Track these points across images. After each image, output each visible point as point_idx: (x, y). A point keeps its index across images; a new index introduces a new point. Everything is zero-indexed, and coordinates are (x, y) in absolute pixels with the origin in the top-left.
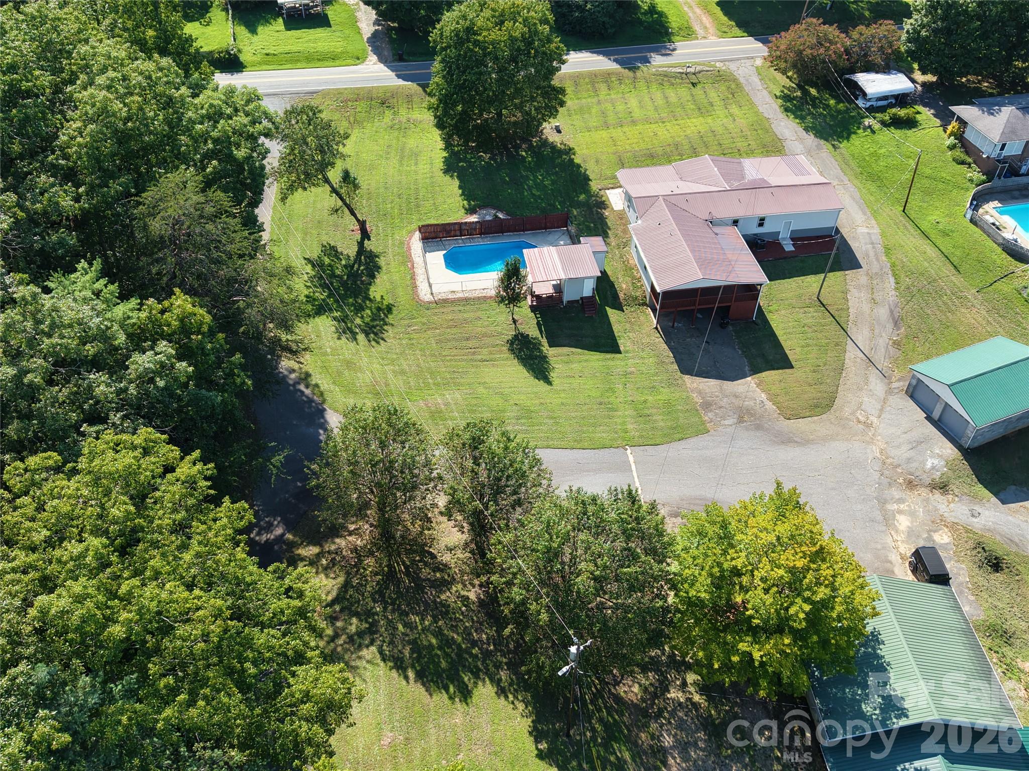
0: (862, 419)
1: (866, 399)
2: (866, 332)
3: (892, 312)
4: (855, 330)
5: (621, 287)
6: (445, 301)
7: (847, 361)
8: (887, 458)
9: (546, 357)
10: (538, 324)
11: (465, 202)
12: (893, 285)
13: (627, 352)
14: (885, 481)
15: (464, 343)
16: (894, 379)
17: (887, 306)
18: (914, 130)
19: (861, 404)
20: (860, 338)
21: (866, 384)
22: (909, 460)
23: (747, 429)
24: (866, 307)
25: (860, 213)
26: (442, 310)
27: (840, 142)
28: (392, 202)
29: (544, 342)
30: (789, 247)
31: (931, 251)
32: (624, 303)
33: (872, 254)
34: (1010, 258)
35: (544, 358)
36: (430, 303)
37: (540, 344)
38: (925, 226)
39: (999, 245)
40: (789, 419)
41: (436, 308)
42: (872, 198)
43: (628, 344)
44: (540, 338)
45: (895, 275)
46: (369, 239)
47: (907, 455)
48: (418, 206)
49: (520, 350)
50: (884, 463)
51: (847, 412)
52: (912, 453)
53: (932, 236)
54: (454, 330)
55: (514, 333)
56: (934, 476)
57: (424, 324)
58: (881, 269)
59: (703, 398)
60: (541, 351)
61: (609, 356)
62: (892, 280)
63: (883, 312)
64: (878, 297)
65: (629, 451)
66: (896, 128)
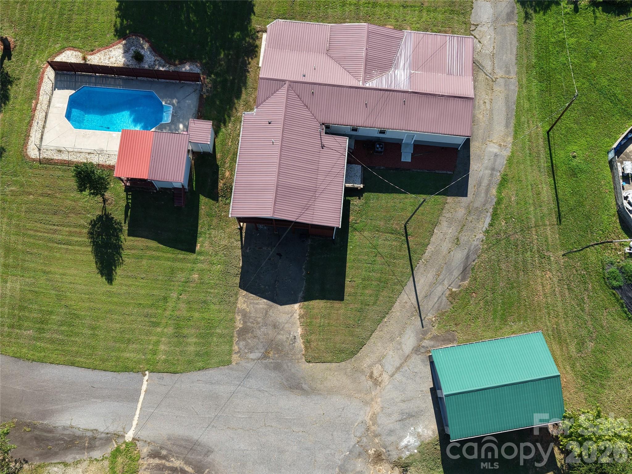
0: (376, 374)
1: (391, 353)
2: (431, 276)
3: (467, 257)
4: (422, 270)
5: (223, 175)
6: (49, 162)
7: (397, 304)
8: (373, 424)
9: (120, 247)
10: (127, 207)
11: (119, 20)
12: (486, 225)
13: (200, 253)
14: (358, 449)
15: (49, 217)
16: (429, 336)
17: (466, 251)
18: (622, 17)
19: (384, 357)
20: (422, 281)
21: (400, 334)
22: (391, 432)
23: (266, 367)
24: (446, 246)
25: (504, 122)
26: (42, 172)
27: (535, 11)
28: (44, 12)
29: (125, 228)
30: (406, 157)
31: (546, 193)
32: (221, 193)
33: (485, 182)
34: (618, 225)
35: (118, 248)
36: (34, 160)
37: (121, 230)
38: (560, 155)
39: (617, 204)
40: (309, 362)
41: (38, 168)
42: (527, 105)
43: (206, 244)
44: (123, 225)
45: (495, 216)
46: (10, 59)
47: (391, 426)
48: (69, 21)
49: (99, 234)
50: (368, 429)
51: (367, 362)
52: (398, 426)
53: (559, 173)
54: (46, 200)
55: (100, 213)
56: (403, 455)
57: (22, 185)
58: (484, 205)
59: (245, 322)
60: (118, 238)
61: (181, 255)
62: (488, 220)
63: (459, 256)
64: (463, 239)
65: (146, 378)
66: (603, 11)
